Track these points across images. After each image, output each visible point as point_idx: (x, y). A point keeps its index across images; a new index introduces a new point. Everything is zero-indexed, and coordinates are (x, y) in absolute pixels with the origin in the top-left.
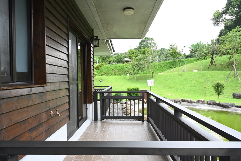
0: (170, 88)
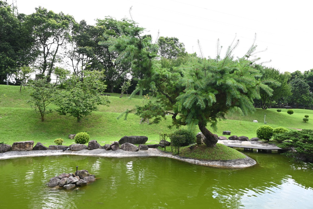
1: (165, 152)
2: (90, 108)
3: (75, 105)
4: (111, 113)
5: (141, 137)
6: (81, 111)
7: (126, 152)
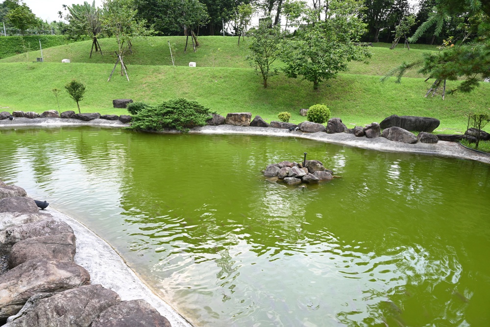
0: (9, 94)
1: (477, 151)
2: (335, 65)
3: (311, 61)
4: (371, 76)
5: (425, 118)
6: (321, 71)
7: (392, 142)
